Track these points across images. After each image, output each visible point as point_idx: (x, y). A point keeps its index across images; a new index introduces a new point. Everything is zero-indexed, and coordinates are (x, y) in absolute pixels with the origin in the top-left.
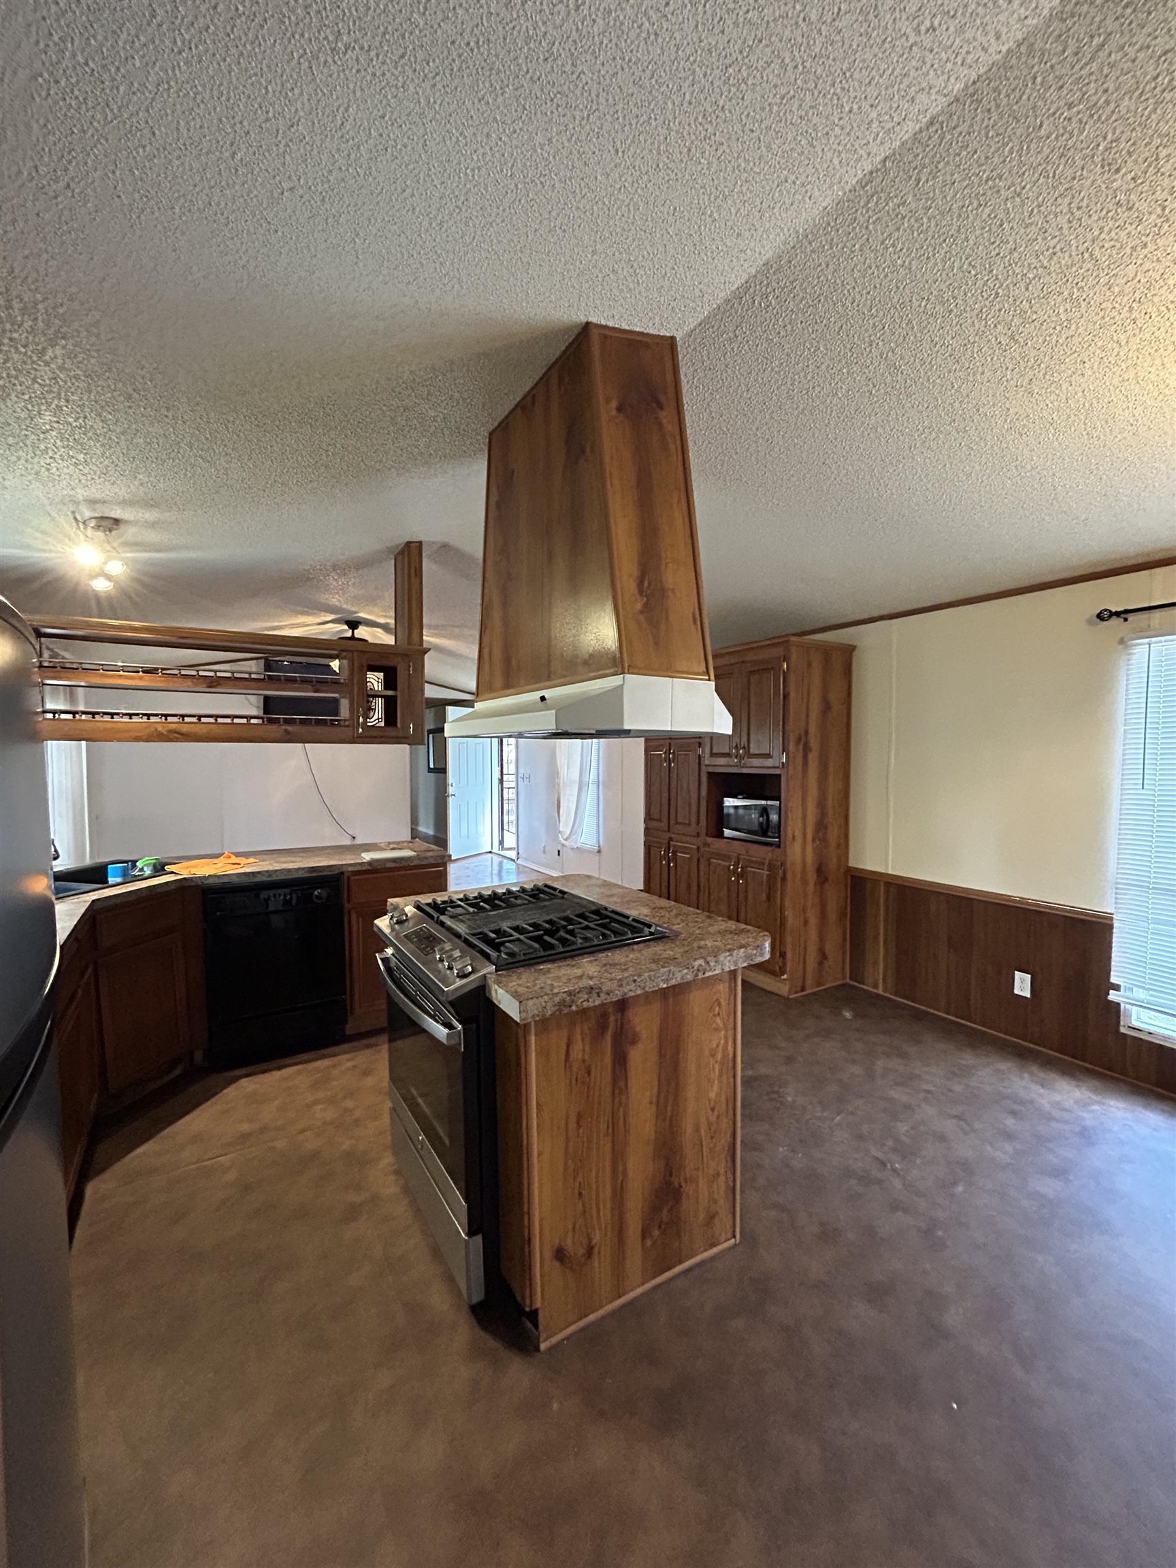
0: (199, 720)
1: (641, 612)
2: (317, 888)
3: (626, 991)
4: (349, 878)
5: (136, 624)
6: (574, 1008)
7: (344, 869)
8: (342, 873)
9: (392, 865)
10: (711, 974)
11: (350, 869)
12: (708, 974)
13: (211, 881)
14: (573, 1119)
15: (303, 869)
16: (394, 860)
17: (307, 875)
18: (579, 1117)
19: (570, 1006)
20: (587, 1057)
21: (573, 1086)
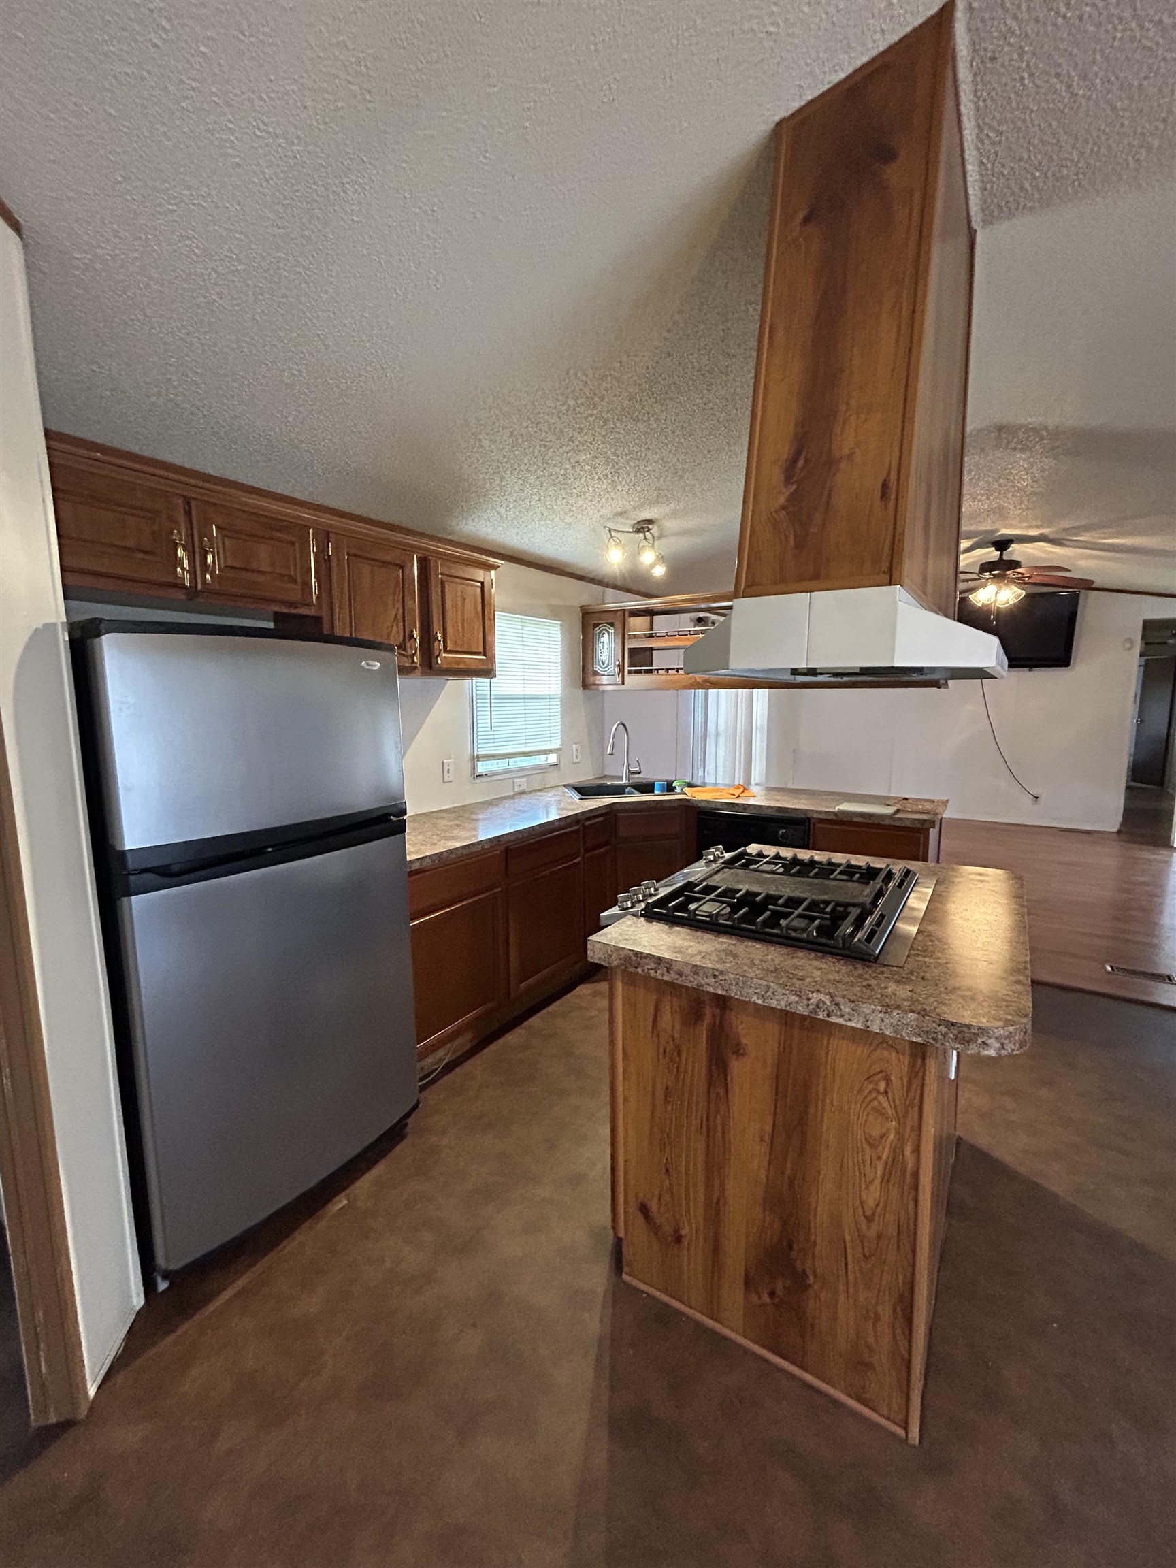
0: (678, 672)
1: (783, 508)
2: (782, 828)
3: (703, 982)
4: (814, 825)
5: (684, 597)
6: (639, 970)
7: (810, 815)
8: (809, 819)
9: (860, 820)
10: (841, 1021)
11: (816, 816)
12: (834, 1019)
13: (703, 805)
14: (660, 1093)
15: (772, 807)
16: (862, 815)
17: (774, 813)
18: (668, 1093)
19: (636, 968)
20: (677, 1035)
21: (661, 1057)
